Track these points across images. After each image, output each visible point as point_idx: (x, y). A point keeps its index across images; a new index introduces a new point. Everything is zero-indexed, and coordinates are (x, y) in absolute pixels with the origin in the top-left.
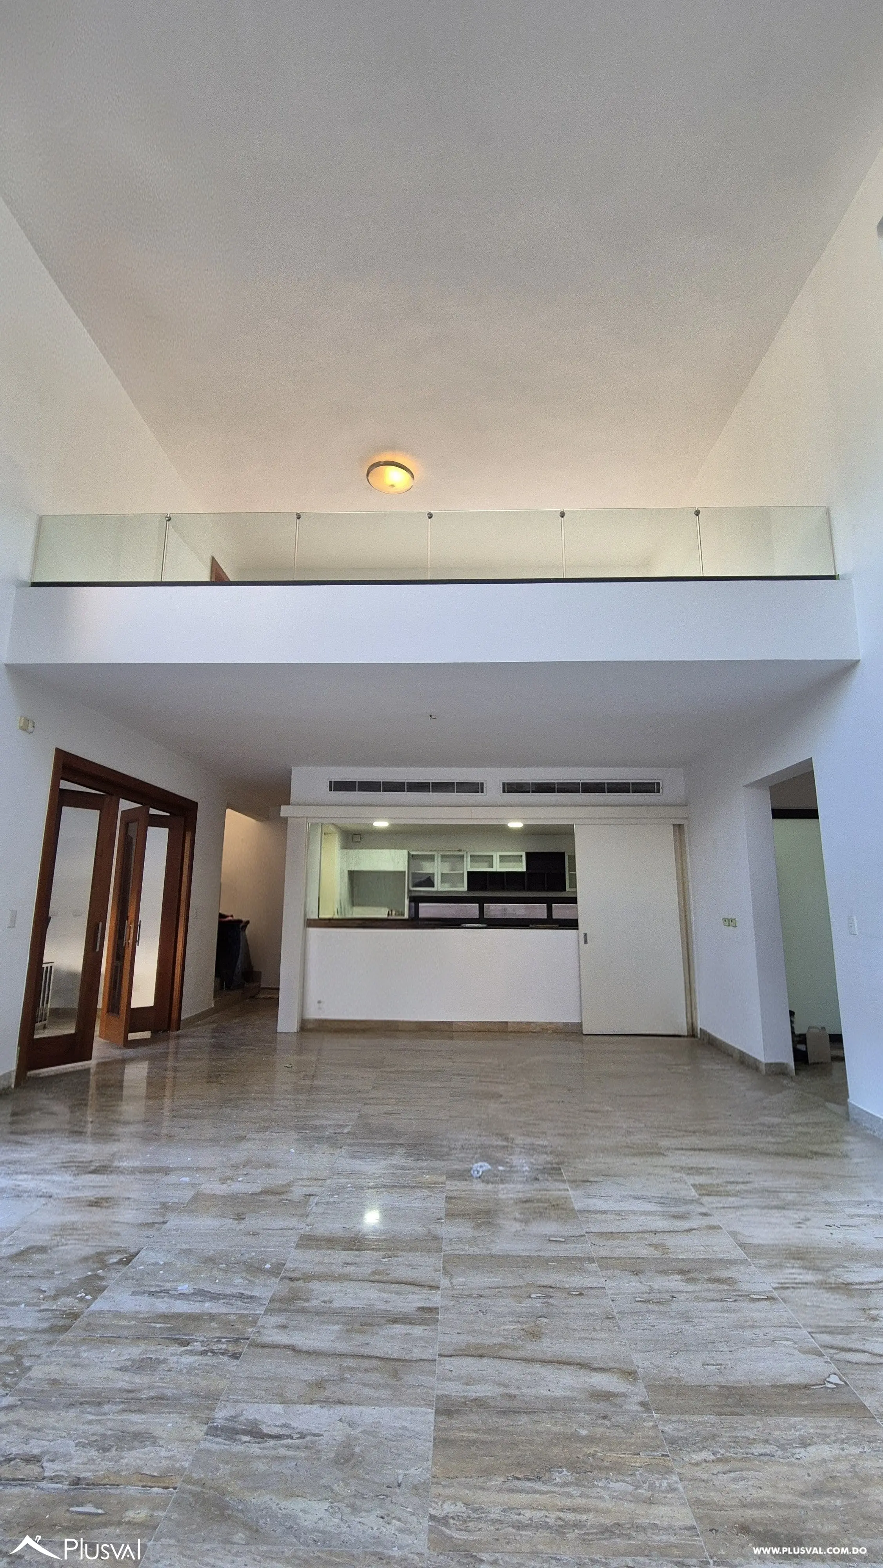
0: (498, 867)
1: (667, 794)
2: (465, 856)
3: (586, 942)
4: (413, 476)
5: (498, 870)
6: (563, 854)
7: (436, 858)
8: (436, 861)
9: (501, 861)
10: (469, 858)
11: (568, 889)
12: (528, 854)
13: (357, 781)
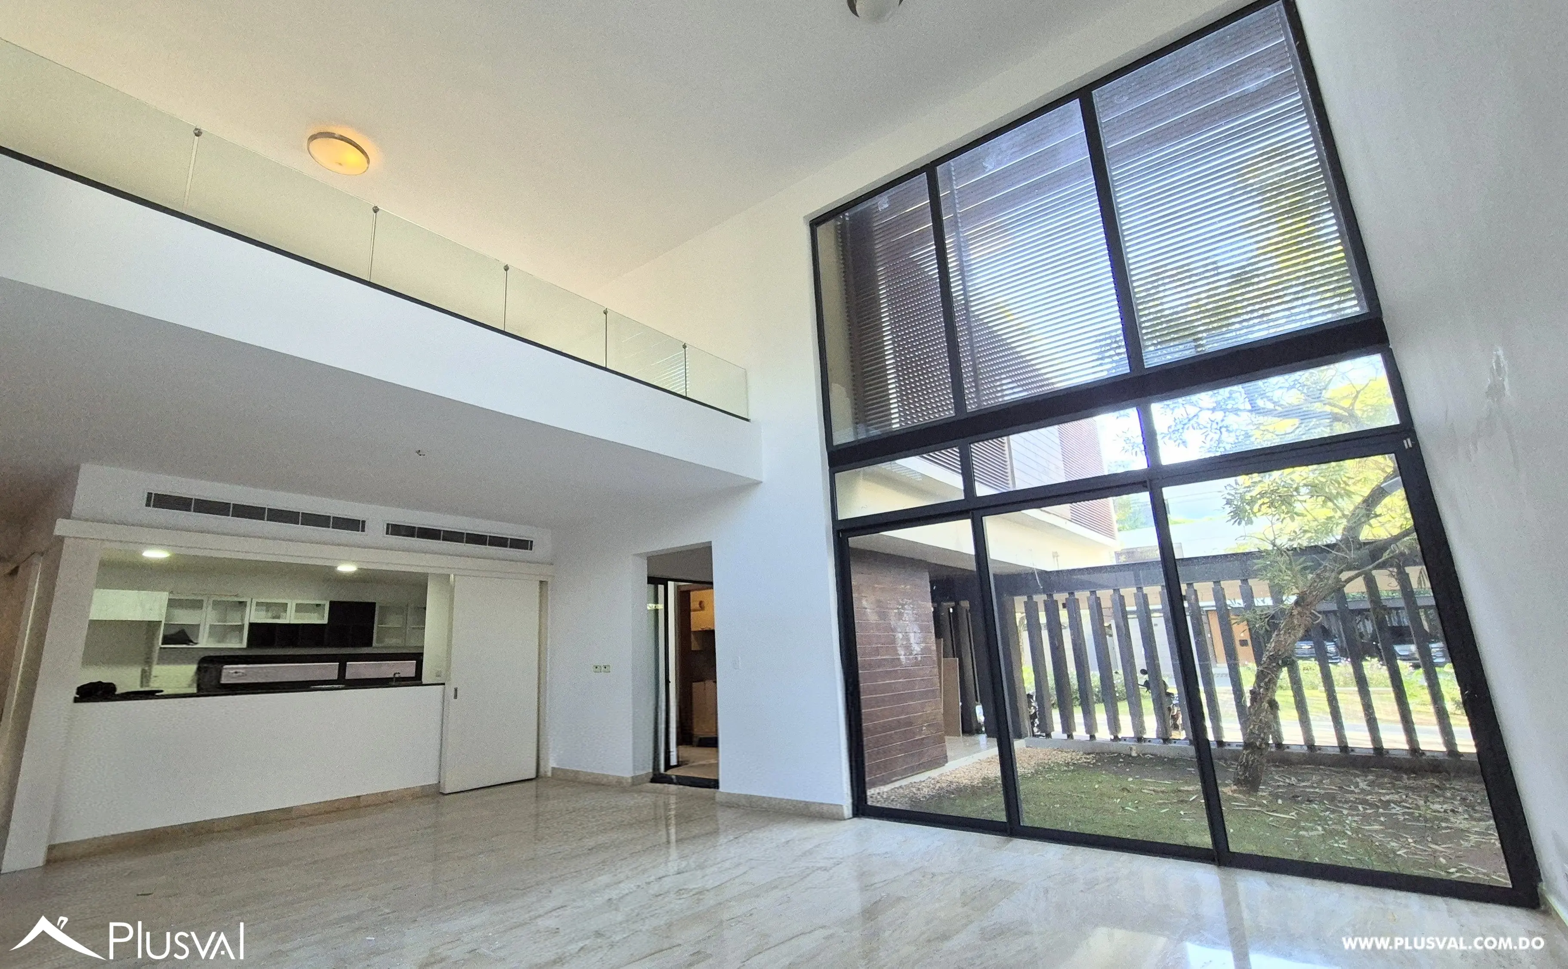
0: (291, 617)
1: (537, 552)
2: (248, 604)
3: (456, 697)
4: (368, 162)
5: (292, 622)
6: (374, 603)
7: (205, 605)
8: (204, 608)
9: (296, 611)
10: (254, 607)
11: (374, 644)
12: (333, 604)
13: (194, 498)
